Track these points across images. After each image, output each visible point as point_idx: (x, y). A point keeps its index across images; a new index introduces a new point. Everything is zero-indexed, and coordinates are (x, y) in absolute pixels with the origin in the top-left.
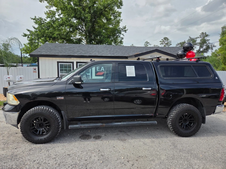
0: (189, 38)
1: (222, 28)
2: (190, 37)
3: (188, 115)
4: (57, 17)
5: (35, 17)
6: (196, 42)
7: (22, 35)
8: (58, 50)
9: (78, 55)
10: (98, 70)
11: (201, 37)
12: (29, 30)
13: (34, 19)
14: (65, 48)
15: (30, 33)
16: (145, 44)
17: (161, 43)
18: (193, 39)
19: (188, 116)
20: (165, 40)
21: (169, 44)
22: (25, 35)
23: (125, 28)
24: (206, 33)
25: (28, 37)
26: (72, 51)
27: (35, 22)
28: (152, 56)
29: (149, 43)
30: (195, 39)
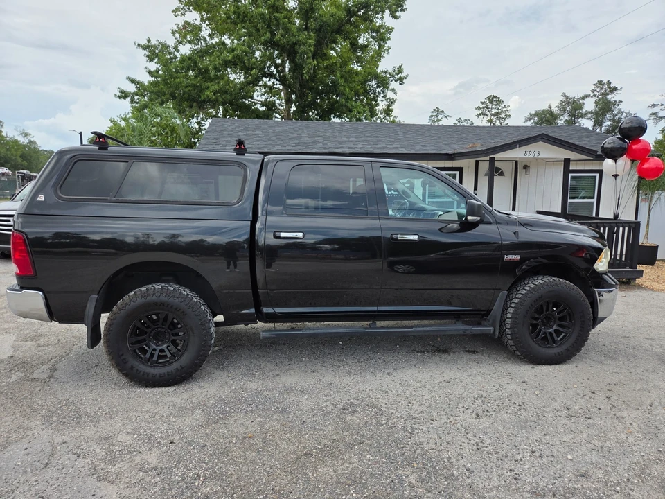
0: (563, 99)
2: (564, 95)
5: (149, 41)
6: (581, 109)
7: (115, 95)
11: (595, 96)
12: (133, 81)
13: (145, 47)
15: (136, 87)
16: (432, 116)
17: (480, 112)
18: (574, 101)
20: (491, 102)
21: (503, 116)
22: (124, 95)
23: (400, 71)
24: (609, 83)
25: (132, 101)
27: (147, 56)
28: (528, 153)
29: (443, 111)
30: (581, 101)
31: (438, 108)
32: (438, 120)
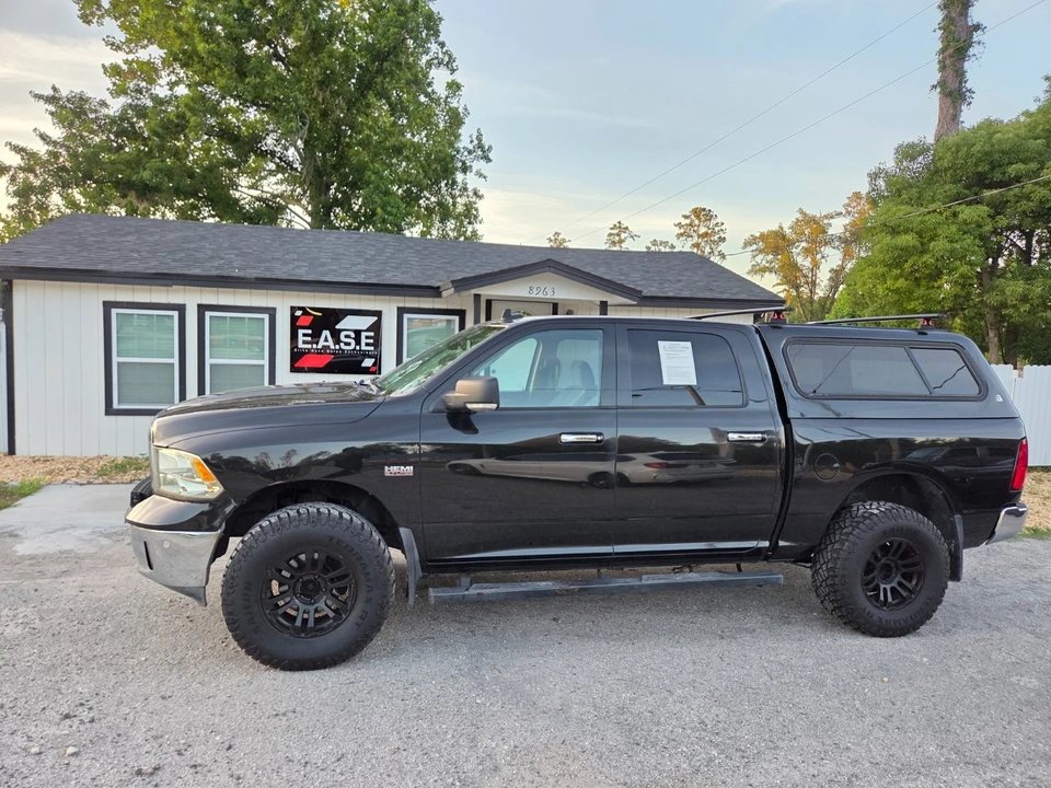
0: (799, 216)
1: (870, 175)
2: (801, 211)
3: (894, 548)
4: (162, 91)
8: (119, 250)
9: (204, 273)
10: (304, 342)
11: (849, 213)
12: (18, 149)
13: (52, 100)
14: (157, 237)
15: (22, 159)
16: (610, 235)
17: (682, 231)
18: (815, 220)
19: (892, 551)
20: (698, 217)
21: (716, 238)
25: (13, 179)
26: (183, 255)
27: (52, 114)
28: (535, 290)
29: (627, 228)
30: (825, 221)
31: (619, 223)
32: (621, 241)
